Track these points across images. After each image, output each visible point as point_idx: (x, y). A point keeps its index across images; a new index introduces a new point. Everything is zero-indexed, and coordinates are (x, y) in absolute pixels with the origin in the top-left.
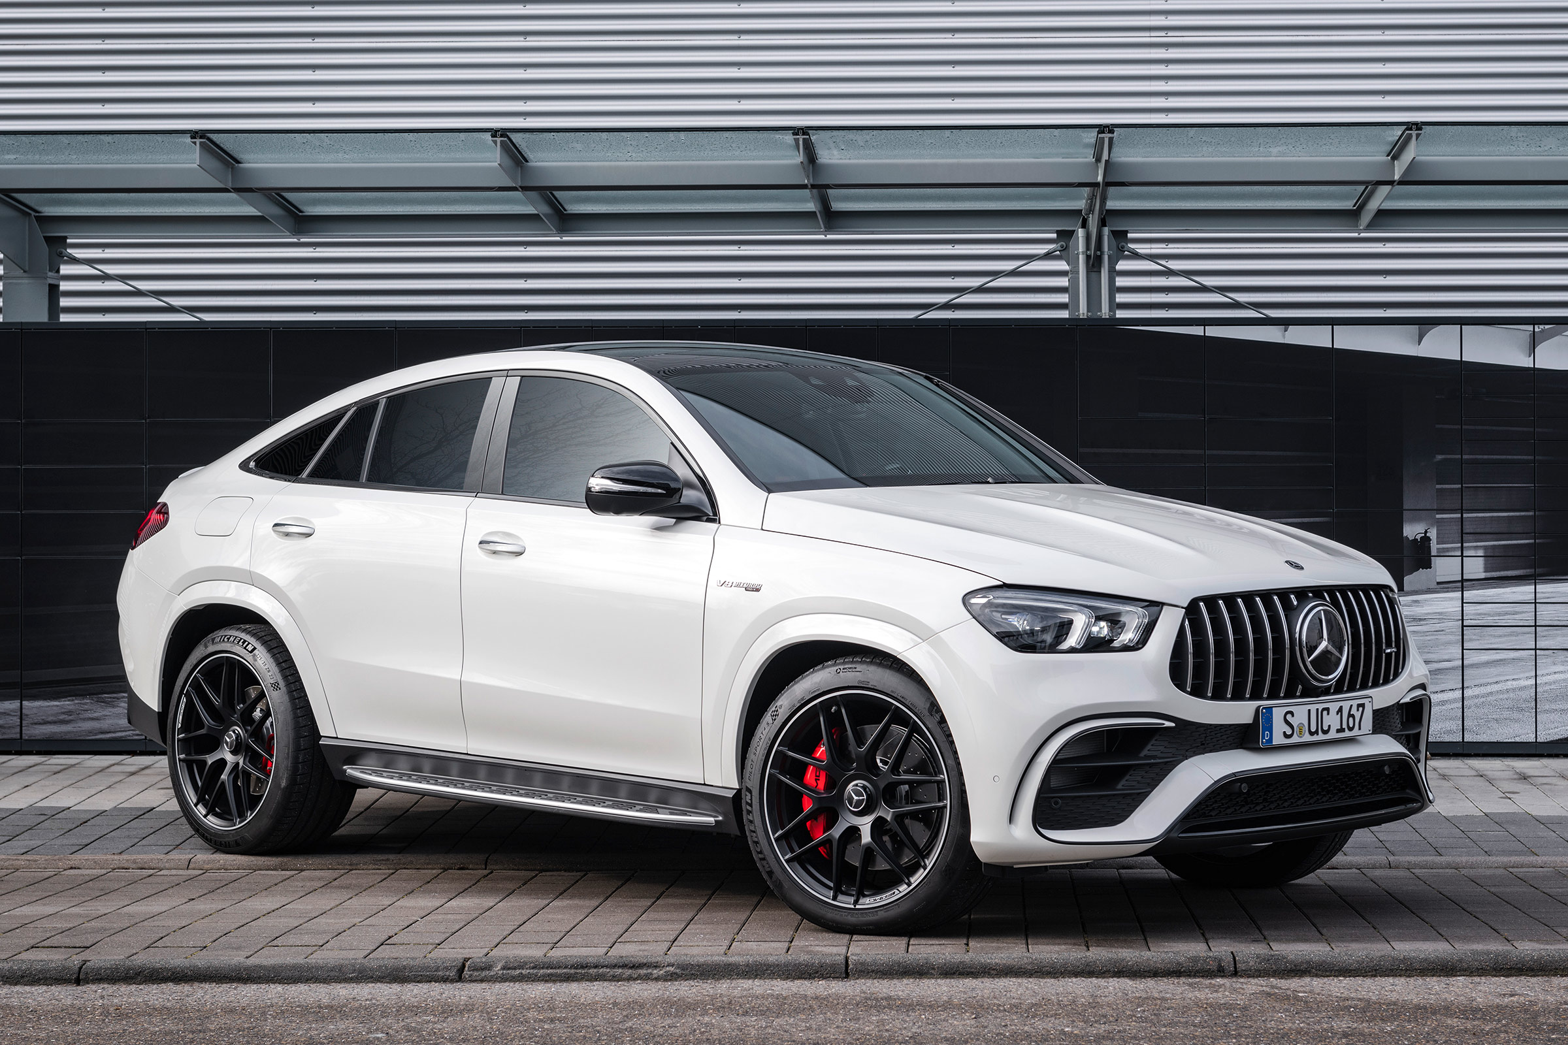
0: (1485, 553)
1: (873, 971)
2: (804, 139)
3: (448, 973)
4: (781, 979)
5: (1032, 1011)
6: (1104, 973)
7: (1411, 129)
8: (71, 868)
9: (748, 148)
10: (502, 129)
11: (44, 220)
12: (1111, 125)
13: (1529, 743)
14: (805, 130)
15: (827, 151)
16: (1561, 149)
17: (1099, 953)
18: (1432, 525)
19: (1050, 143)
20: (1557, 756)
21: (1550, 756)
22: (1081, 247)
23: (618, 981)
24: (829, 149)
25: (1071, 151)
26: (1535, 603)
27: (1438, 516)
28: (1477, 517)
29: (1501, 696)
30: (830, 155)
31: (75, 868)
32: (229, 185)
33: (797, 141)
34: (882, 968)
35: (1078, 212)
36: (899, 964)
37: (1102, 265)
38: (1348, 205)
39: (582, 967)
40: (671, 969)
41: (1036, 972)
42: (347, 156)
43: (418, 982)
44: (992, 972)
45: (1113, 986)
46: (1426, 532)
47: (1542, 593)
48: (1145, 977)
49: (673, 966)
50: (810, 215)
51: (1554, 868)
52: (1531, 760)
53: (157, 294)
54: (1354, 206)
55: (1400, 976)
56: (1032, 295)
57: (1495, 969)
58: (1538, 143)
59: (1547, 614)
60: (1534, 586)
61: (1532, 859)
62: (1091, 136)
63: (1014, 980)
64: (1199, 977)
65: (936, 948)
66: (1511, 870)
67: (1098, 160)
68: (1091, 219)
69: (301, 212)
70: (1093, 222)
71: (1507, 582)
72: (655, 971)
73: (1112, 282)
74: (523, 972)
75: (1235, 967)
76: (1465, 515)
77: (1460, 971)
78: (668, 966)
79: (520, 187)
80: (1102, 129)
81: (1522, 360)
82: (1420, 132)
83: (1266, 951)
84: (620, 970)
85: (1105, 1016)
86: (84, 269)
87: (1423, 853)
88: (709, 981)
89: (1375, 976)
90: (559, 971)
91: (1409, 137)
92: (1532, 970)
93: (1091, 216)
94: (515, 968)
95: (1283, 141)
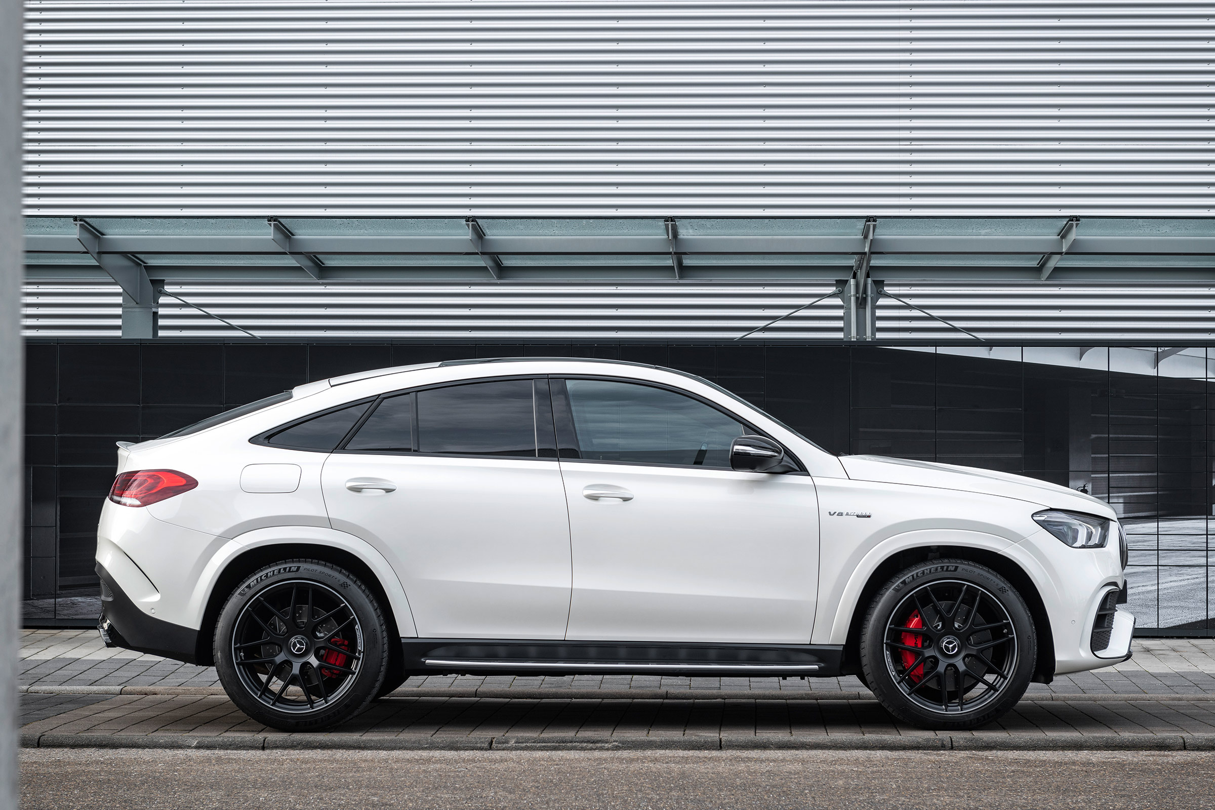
0: (1124, 500)
1: (736, 746)
2: (672, 224)
3: (483, 745)
4: (682, 750)
5: (834, 762)
6: (874, 747)
7: (1072, 220)
8: (212, 694)
9: (634, 228)
10: (473, 216)
11: (149, 268)
12: (875, 216)
13: (1154, 628)
14: (672, 219)
15: (686, 231)
16: (1173, 232)
17: (871, 736)
18: (1089, 482)
19: (834, 227)
20: (1172, 637)
21: (1167, 637)
22: (853, 292)
23: (585, 750)
24: (687, 229)
25: (848, 231)
26: (1158, 534)
27: (1092, 476)
28: (1119, 476)
29: (1135, 597)
30: (686, 233)
31: (214, 695)
32: (287, 250)
33: (667, 226)
34: (741, 744)
35: (851, 267)
36: (752, 742)
37: (867, 304)
38: (1034, 263)
39: (563, 742)
40: (616, 744)
41: (833, 747)
42: (366, 232)
43: (465, 750)
44: (807, 747)
45: (879, 754)
46: (1084, 486)
47: (1163, 527)
48: (898, 750)
49: (617, 742)
50: (670, 269)
51: (1157, 701)
52: (1154, 640)
53: (221, 317)
54: (1038, 265)
55: (1050, 750)
56: (818, 322)
57: (1106, 747)
58: (1158, 229)
59: (1165, 542)
60: (1157, 523)
61: (1144, 695)
62: (861, 224)
63: (820, 751)
64: (930, 750)
65: (772, 734)
66: (1129, 702)
67: (866, 237)
68: (859, 273)
69: (323, 264)
70: (861, 275)
71: (1139, 520)
72: (606, 745)
73: (873, 313)
74: (528, 745)
75: (952, 745)
76: (1110, 475)
77: (1085, 747)
78: (614, 742)
79: (480, 252)
80: (869, 219)
81: (1150, 372)
82: (1078, 222)
83: (971, 736)
84: (586, 744)
85: (876, 765)
86: (172, 300)
87: (1074, 692)
88: (639, 751)
89: (1035, 750)
90: (549, 744)
91: (1072, 226)
92: (1128, 747)
93: (859, 270)
94: (523, 743)
95: (988, 227)
